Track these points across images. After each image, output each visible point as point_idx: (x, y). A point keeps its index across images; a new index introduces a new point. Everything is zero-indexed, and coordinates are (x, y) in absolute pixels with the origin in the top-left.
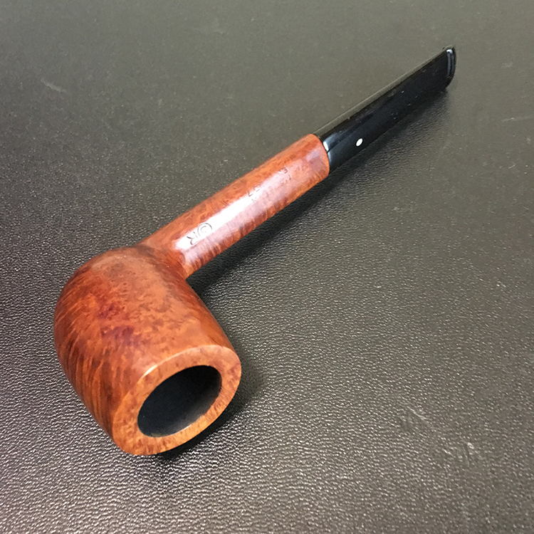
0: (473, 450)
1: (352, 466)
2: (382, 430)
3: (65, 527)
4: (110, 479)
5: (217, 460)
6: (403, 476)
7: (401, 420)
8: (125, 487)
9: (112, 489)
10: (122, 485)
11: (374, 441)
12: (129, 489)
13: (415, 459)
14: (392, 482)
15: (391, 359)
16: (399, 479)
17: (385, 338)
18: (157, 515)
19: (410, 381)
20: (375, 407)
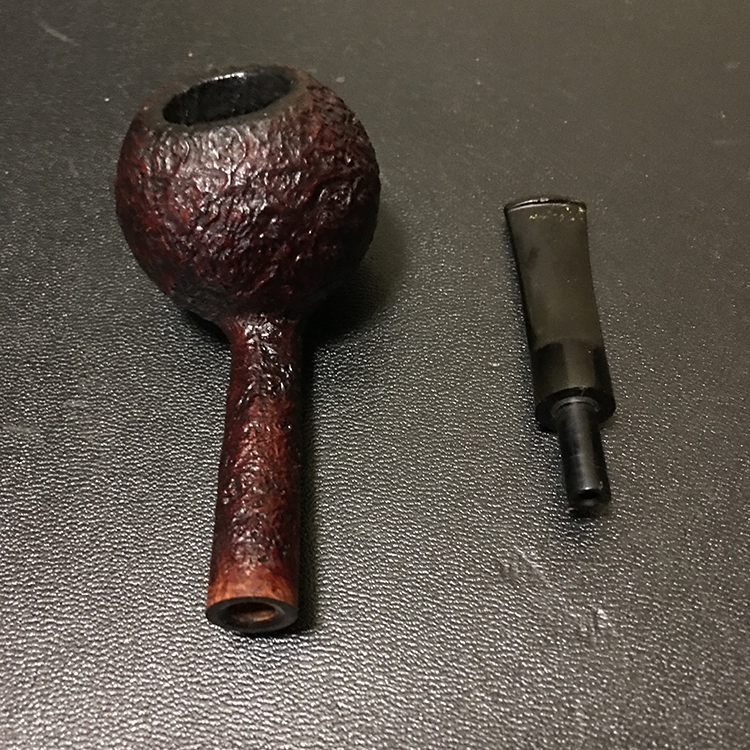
6: (492, 650)
7: (501, 565)
8: (69, 622)
10: (64, 619)
12: (74, 626)
14: (475, 655)
15: (499, 472)
16: (485, 653)
17: (494, 441)
18: (110, 669)
19: (524, 508)
20: (464, 541)
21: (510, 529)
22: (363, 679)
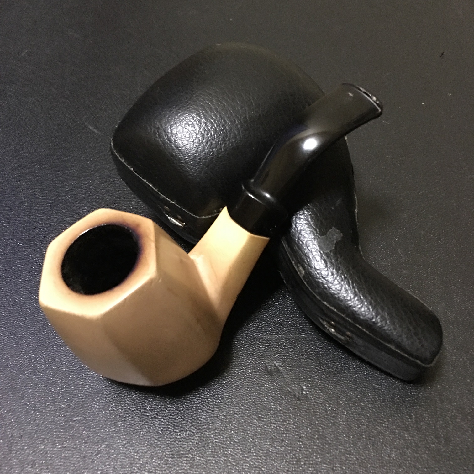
0: (306, 391)
1: (232, 390)
2: (255, 372)
3: (56, 402)
4: (87, 378)
6: (260, 400)
7: (267, 368)
9: (87, 385)
11: (248, 378)
13: (270, 391)
14: (254, 402)
15: (270, 331)
16: (257, 401)
17: (269, 319)
18: (111, 403)
19: (279, 346)
20: (253, 358)
21: (273, 354)
22: (210, 410)
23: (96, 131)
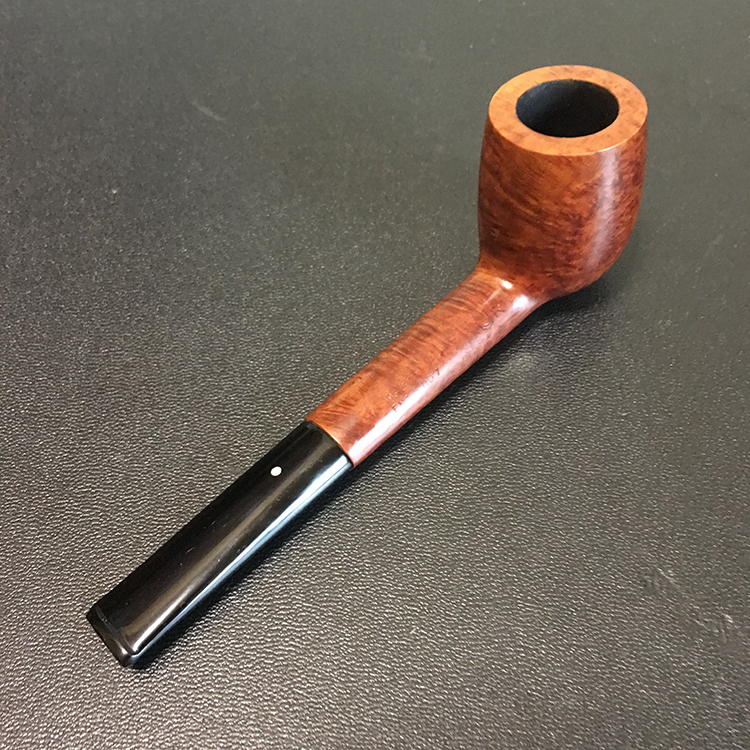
0: (731, 624)
5: (419, 608)
23: (217, 118)
